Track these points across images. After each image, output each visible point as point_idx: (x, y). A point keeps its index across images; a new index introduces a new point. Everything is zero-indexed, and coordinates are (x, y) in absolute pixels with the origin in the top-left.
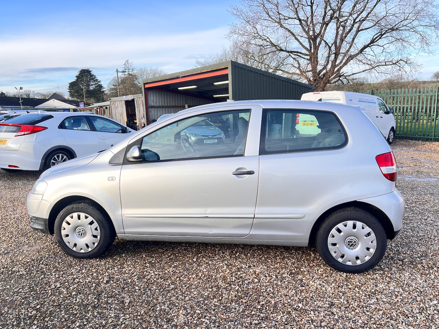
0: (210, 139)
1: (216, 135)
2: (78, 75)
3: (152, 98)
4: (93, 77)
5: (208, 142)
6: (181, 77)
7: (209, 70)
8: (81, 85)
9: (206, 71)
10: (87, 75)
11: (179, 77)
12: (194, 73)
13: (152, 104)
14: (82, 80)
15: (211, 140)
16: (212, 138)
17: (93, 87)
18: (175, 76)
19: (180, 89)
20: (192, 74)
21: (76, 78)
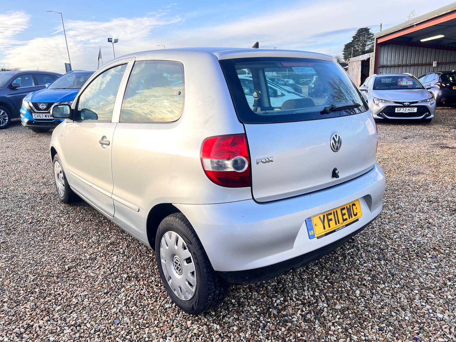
0: (404, 106)
1: (417, 102)
2: (355, 35)
3: (385, 56)
4: (371, 35)
5: (401, 111)
6: (416, 25)
7: (449, 11)
8: (356, 46)
9: (445, 12)
10: (364, 34)
11: (413, 26)
12: (430, 18)
13: (385, 63)
14: (359, 40)
15: (407, 108)
16: (408, 106)
17: (369, 47)
18: (408, 25)
19: (422, 40)
20: (428, 19)
21: (353, 39)
